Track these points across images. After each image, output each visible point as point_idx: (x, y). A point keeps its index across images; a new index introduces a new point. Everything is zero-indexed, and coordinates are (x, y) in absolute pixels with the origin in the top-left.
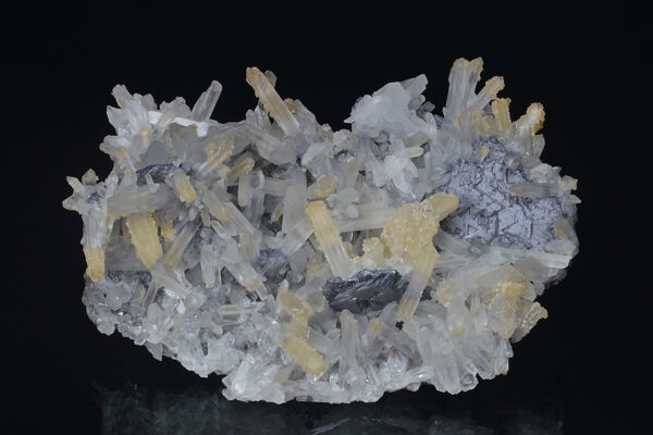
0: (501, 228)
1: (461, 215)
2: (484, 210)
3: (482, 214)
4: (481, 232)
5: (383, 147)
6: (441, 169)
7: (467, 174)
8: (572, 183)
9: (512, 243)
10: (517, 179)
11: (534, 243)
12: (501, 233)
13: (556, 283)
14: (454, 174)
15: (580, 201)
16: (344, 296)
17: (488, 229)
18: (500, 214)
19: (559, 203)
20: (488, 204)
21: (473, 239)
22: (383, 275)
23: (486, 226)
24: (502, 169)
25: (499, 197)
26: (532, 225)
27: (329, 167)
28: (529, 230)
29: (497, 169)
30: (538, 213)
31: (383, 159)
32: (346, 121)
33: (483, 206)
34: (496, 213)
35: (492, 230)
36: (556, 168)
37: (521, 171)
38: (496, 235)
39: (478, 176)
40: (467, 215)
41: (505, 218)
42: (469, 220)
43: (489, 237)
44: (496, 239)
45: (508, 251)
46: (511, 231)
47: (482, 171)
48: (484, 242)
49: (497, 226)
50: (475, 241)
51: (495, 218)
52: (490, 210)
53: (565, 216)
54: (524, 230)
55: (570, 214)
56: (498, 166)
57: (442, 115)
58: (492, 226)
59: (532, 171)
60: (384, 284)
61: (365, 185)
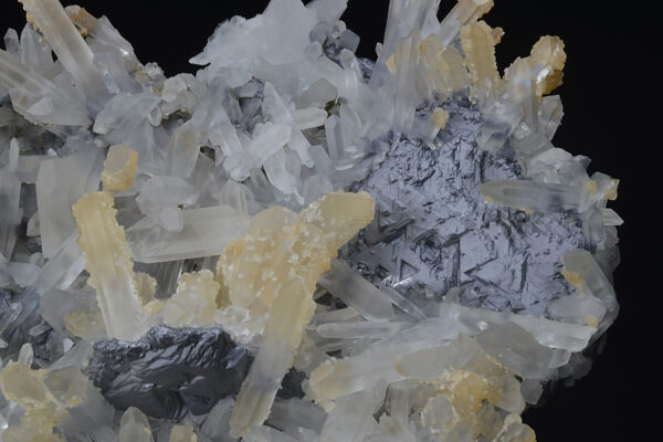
0: (464, 268)
1: (388, 240)
2: (434, 233)
3: (429, 241)
4: (425, 274)
5: (251, 107)
6: (354, 151)
7: (404, 160)
8: (609, 187)
9: (482, 299)
10: (501, 174)
11: (526, 299)
12: (463, 278)
13: (570, 384)
14: (378, 159)
15: (620, 222)
16: (130, 379)
17: (440, 269)
18: (462, 239)
19: (579, 225)
20: (442, 222)
21: (409, 288)
22: (194, 338)
23: (436, 264)
24: (472, 154)
25: (462, 207)
26: (524, 266)
27: (150, 142)
28: (519, 274)
29: (462, 155)
30: (538, 243)
31: (249, 129)
32: (193, 61)
33: (430, 225)
34: (455, 239)
35: (446, 273)
36: (579, 158)
37: (509, 161)
38: (453, 281)
39: (425, 165)
40: (400, 242)
41: (473, 250)
42: (404, 250)
43: (440, 285)
44: (455, 290)
45: (475, 313)
46: (484, 274)
47: (434, 157)
48: (430, 295)
49: (458, 265)
50: (413, 293)
51: (453, 249)
52: (445, 232)
53: (591, 248)
54: (509, 274)
55: (601, 246)
56: (465, 148)
57: (373, 57)
58: (447, 264)
59: (533, 162)
60: (200, 355)
61: (212, 177)
